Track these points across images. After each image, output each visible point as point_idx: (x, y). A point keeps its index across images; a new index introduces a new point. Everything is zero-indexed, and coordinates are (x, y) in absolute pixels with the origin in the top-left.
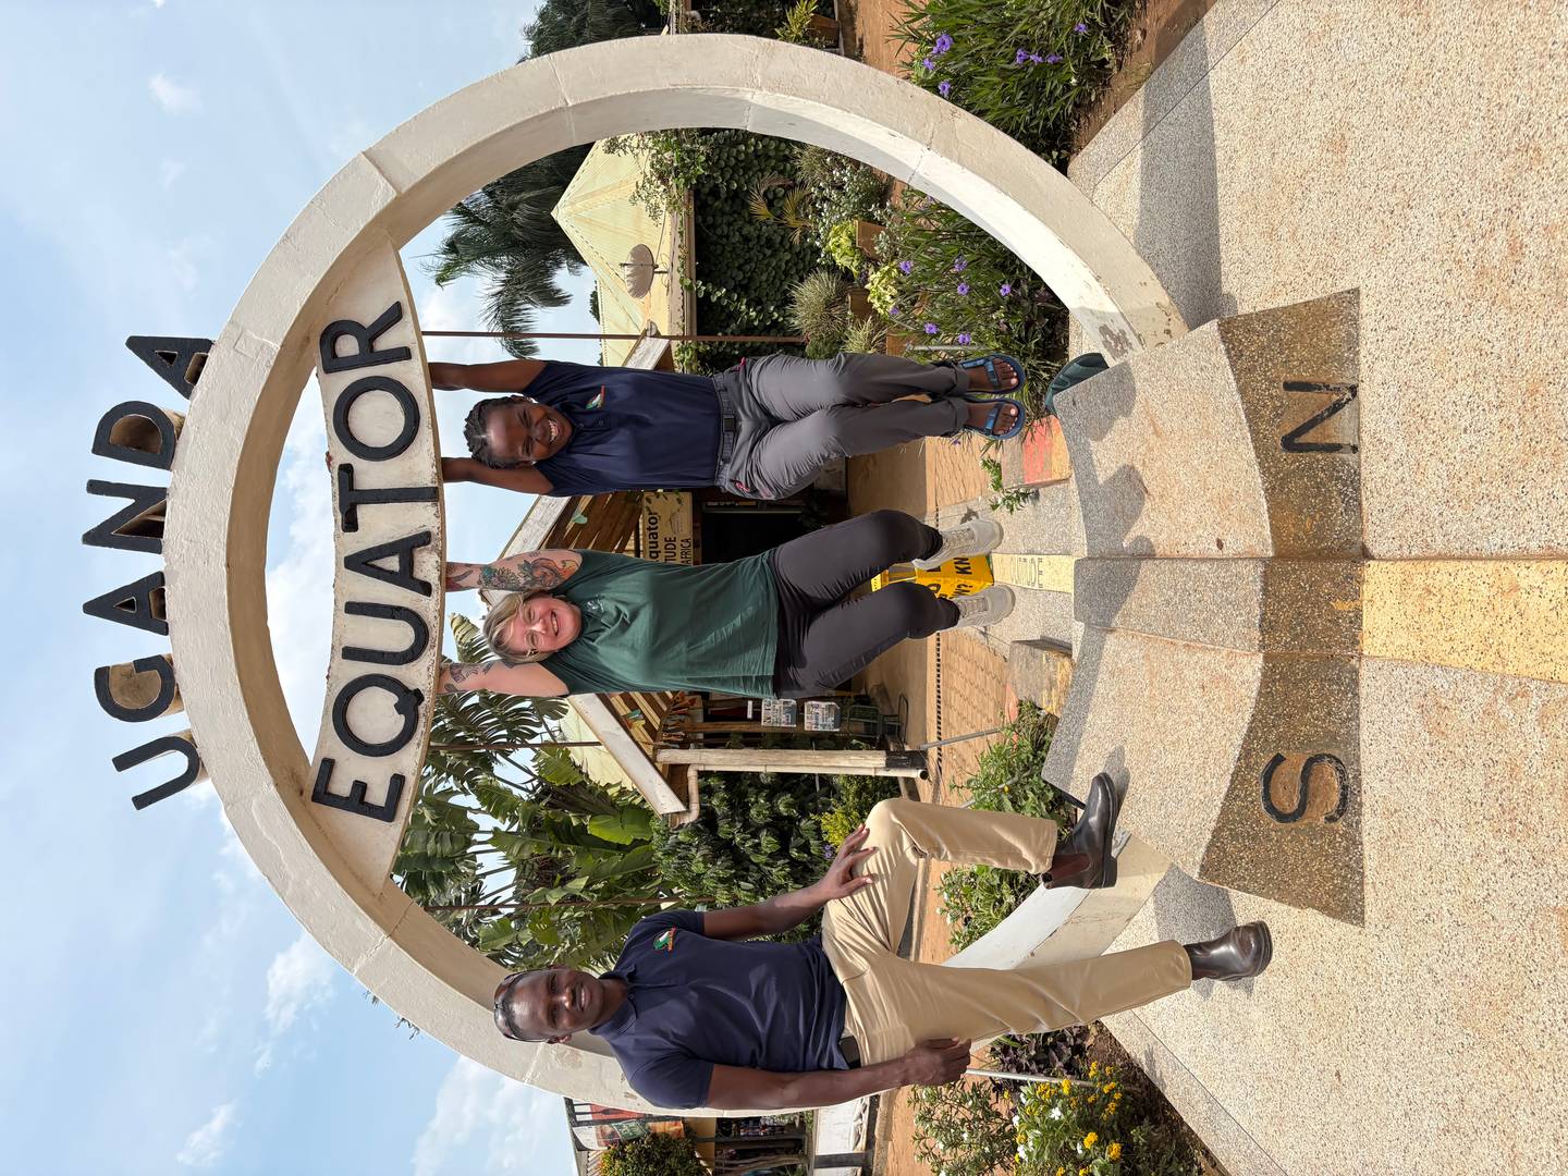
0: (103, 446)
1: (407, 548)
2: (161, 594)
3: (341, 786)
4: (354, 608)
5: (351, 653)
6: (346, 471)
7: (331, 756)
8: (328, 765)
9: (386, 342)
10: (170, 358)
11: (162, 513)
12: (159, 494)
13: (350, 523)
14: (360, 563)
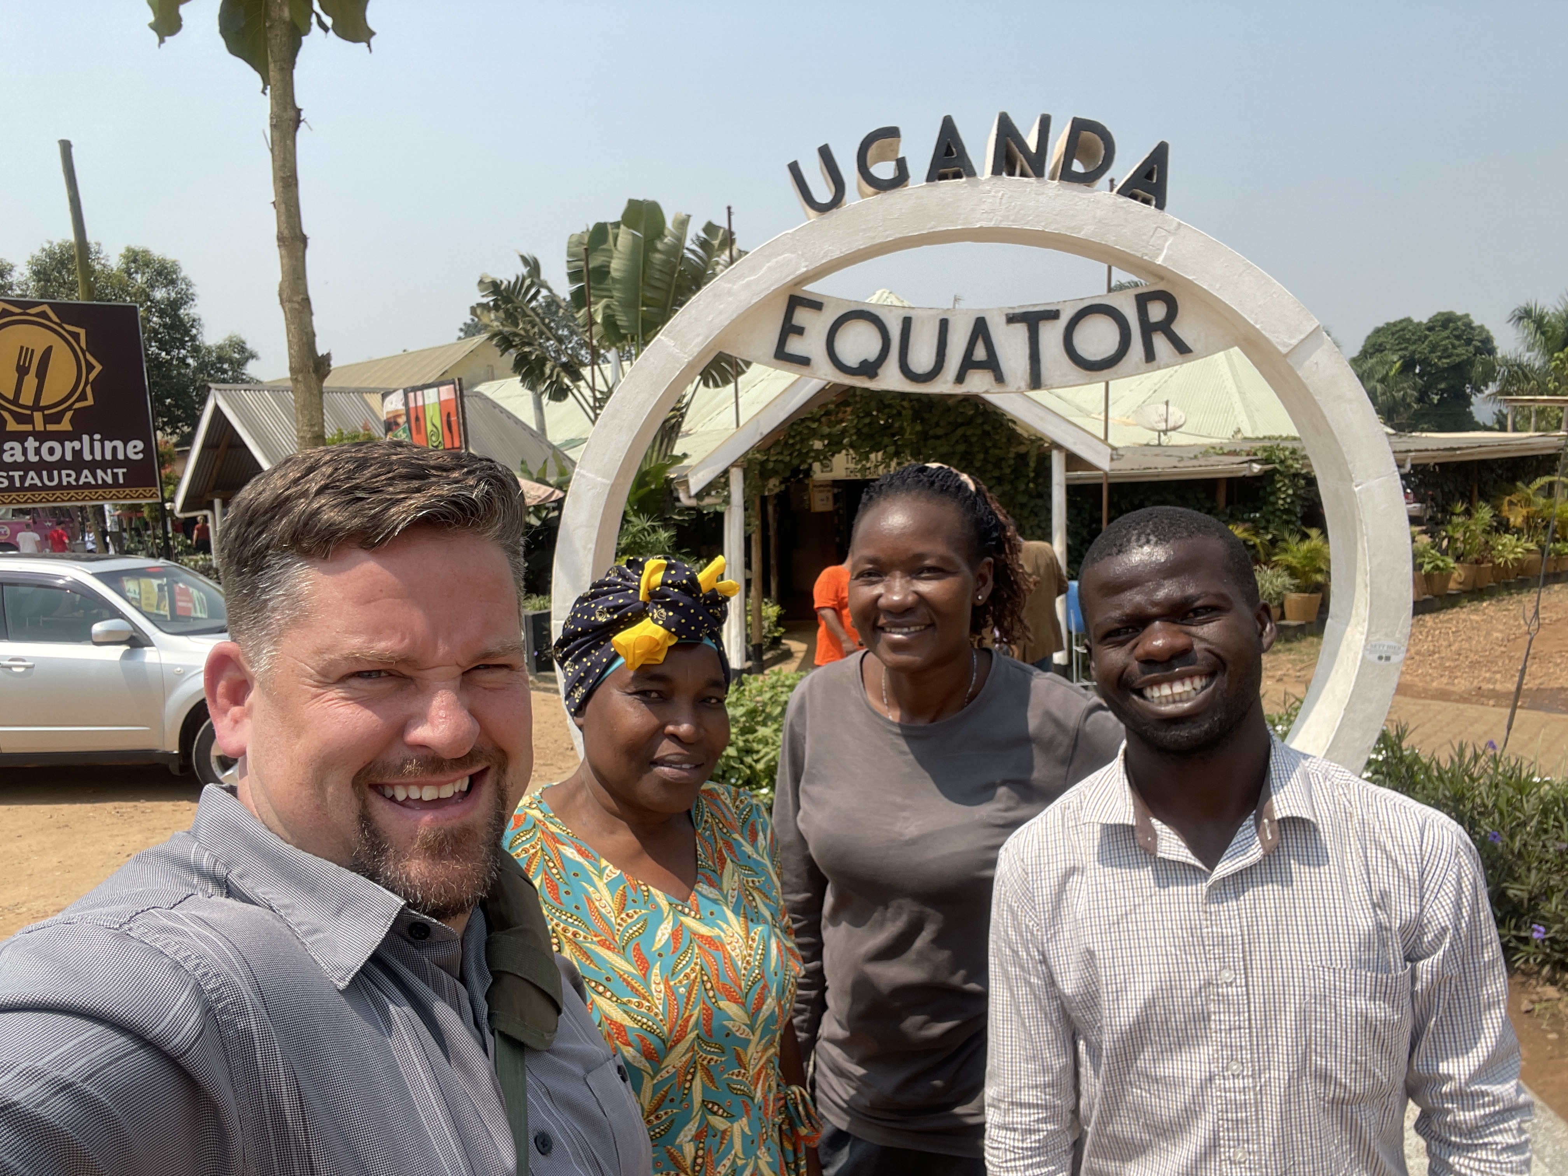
0: (1079, 126)
1: (992, 364)
2: (957, 175)
3: (802, 316)
4: (944, 324)
5: (907, 322)
6: (1054, 315)
7: (824, 309)
8: (817, 306)
9: (1160, 342)
10: (1149, 176)
11: (1023, 174)
12: (1039, 172)
13: (1012, 319)
14: (980, 329)
